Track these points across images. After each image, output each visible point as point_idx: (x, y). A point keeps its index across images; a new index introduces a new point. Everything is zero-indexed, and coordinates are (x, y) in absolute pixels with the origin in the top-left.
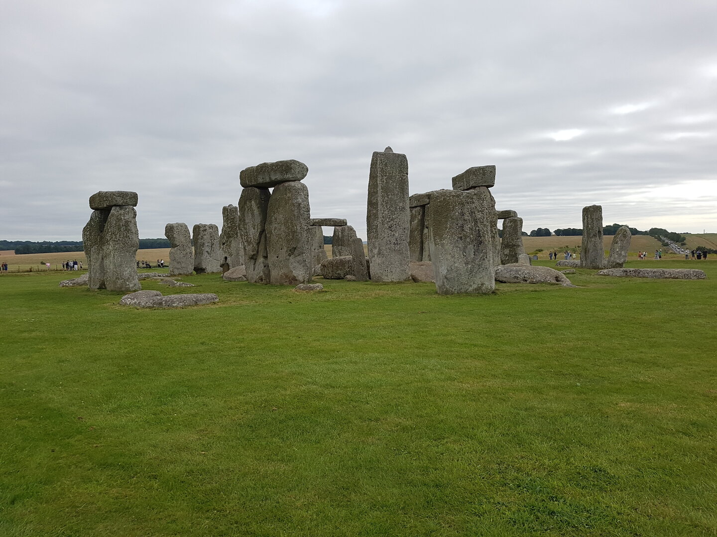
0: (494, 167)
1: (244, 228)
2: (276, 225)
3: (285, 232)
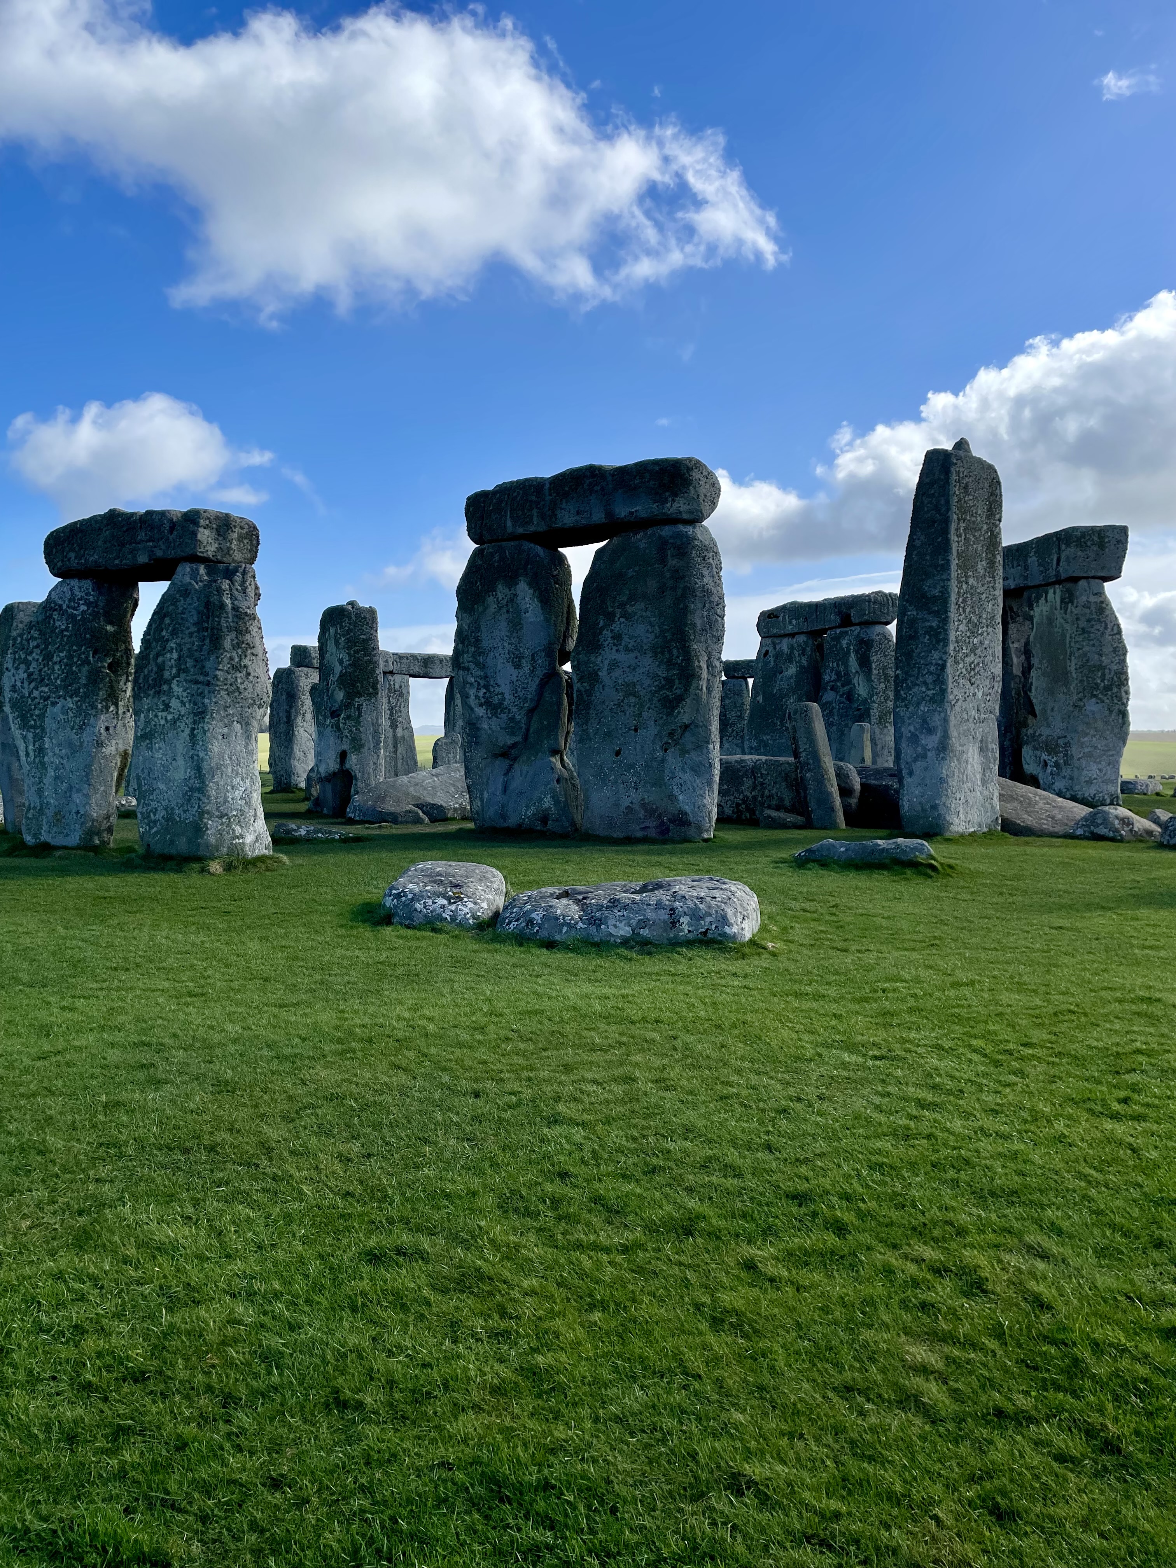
0: (1123, 531)
1: (477, 664)
2: (620, 657)
3: (655, 677)
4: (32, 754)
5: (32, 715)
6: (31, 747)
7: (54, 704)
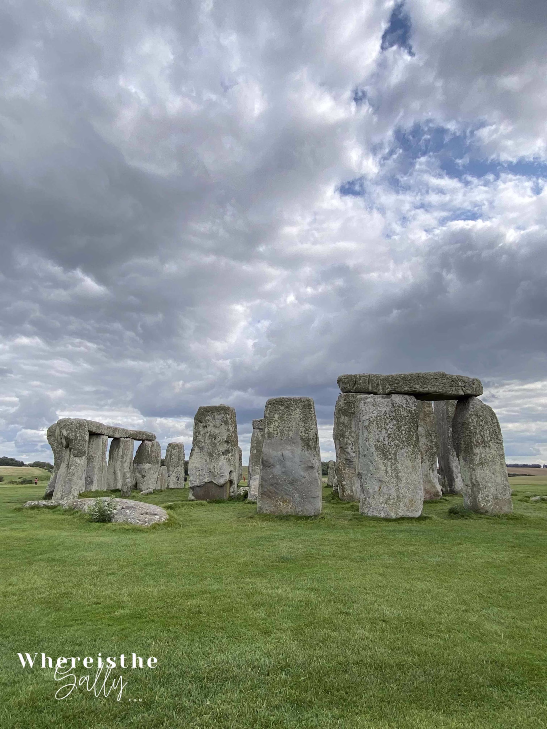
4: (390, 472)
5: (390, 454)
6: (389, 469)
7: (401, 448)
